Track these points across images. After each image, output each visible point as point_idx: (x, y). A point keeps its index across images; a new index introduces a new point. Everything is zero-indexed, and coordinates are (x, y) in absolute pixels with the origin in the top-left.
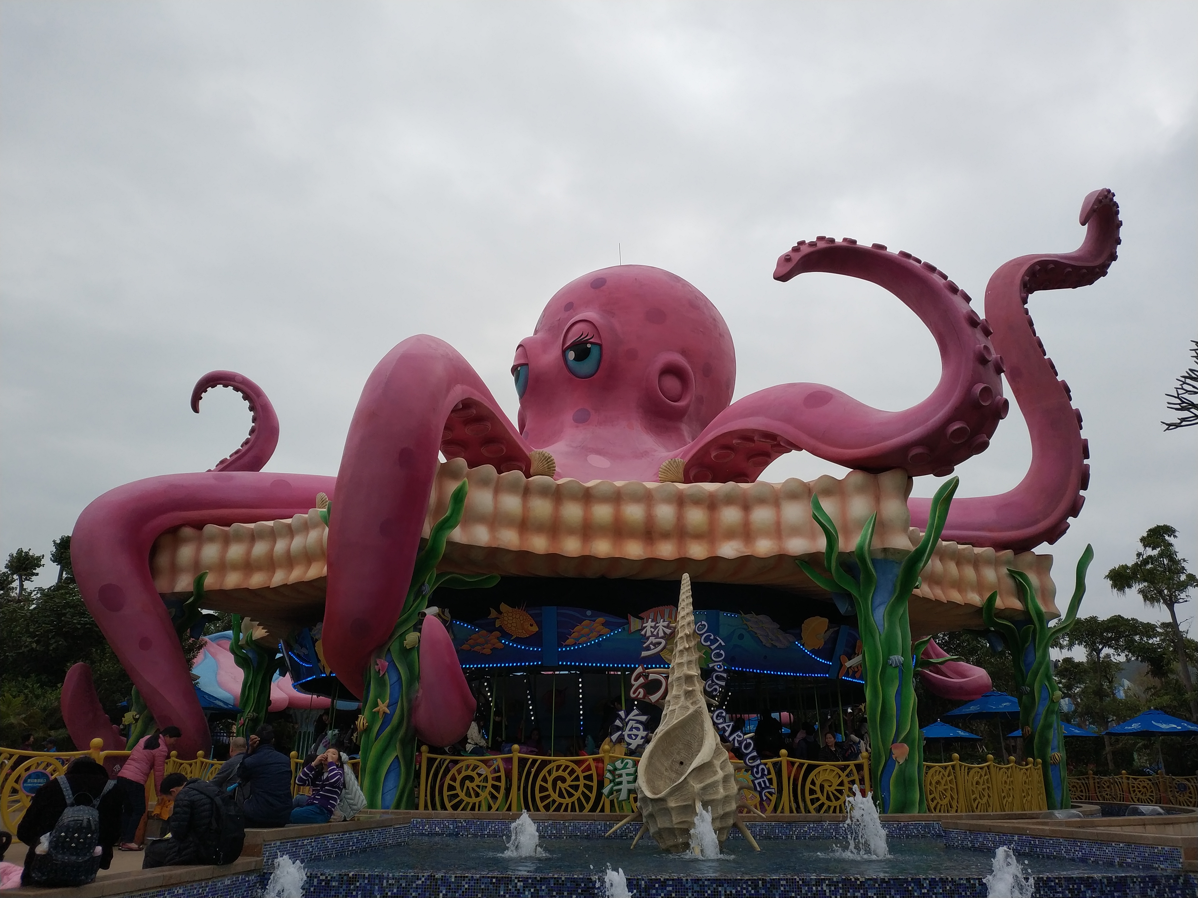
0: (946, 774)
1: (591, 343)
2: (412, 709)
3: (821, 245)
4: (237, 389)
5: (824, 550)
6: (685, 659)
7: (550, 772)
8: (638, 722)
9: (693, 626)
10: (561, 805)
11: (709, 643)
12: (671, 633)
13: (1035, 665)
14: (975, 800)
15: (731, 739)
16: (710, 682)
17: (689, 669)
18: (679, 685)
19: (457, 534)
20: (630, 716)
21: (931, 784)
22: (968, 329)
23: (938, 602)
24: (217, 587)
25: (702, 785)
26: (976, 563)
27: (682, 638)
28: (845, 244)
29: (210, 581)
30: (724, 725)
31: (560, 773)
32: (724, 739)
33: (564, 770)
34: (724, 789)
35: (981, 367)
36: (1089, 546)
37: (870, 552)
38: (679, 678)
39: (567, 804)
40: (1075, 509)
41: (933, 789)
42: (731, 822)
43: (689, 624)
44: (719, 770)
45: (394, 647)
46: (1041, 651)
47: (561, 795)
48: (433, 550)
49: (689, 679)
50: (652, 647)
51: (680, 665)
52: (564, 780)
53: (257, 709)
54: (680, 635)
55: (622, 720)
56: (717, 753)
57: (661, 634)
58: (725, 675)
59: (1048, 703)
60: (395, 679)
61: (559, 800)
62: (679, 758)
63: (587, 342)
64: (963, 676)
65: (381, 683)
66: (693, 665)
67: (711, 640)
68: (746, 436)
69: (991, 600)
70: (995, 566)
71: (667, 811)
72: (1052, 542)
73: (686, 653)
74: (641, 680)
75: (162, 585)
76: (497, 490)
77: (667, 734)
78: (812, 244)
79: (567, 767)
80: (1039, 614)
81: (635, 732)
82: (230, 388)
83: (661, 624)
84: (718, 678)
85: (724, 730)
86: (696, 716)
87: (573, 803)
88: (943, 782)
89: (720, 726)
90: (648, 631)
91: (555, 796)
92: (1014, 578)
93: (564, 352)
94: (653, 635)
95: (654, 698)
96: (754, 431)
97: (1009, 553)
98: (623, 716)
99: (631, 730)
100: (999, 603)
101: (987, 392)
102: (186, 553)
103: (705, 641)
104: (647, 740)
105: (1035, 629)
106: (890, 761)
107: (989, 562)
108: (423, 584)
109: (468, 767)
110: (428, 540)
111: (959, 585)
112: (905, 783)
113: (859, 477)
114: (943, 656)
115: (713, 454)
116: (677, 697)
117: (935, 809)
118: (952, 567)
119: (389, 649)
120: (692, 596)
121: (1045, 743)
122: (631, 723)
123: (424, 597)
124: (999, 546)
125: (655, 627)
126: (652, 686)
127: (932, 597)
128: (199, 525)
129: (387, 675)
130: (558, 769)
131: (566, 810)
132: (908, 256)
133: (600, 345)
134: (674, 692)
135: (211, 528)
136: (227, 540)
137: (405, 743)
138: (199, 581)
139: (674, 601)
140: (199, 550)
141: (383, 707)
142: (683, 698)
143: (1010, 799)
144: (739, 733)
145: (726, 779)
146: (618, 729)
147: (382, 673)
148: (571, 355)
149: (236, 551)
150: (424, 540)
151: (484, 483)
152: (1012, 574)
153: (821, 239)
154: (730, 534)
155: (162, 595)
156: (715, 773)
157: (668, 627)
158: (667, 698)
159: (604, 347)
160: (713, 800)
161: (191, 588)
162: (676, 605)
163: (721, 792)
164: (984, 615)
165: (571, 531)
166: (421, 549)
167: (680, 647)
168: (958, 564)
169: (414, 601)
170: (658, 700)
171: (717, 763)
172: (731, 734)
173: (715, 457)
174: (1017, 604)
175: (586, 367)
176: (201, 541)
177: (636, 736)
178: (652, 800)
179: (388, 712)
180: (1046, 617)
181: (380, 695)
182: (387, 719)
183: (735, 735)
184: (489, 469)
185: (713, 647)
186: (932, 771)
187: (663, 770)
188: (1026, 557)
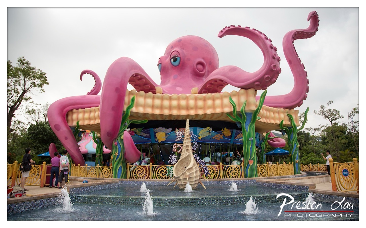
0: (265, 167)
1: (178, 57)
2: (125, 154)
3: (231, 27)
4: (91, 74)
5: (233, 111)
6: (187, 141)
7: (160, 169)
8: (175, 157)
9: (189, 132)
10: (163, 177)
11: (193, 137)
12: (183, 135)
13: (293, 138)
14: (272, 173)
15: (198, 161)
16: (193, 147)
17: (188, 144)
18: (185, 148)
19: (134, 109)
20: (173, 156)
21: (260, 170)
22: (270, 49)
23: (268, 123)
24: (82, 124)
25: (189, 173)
26: (279, 113)
27: (186, 136)
28: (238, 27)
29: (81, 123)
30: (197, 158)
31: (162, 169)
32: (197, 161)
33: (163, 169)
34: (196, 174)
35: (273, 60)
36: (308, 107)
37: (245, 111)
38: (185, 146)
39: (164, 177)
40: (305, 98)
41: (261, 171)
42: (198, 182)
43: (188, 132)
44: (194, 169)
45: (119, 139)
46: (295, 135)
47: (163, 175)
48: (127, 114)
49: (187, 146)
50: (178, 138)
51: (185, 143)
52: (163, 171)
53: (100, 153)
54: (185, 135)
55: (171, 157)
56: (194, 165)
57: (181, 135)
58: (197, 145)
59: (296, 148)
60: (119, 147)
61: (162, 176)
62: (185, 166)
63: (176, 57)
64: (279, 141)
65: (116, 148)
66: (189, 143)
67: (194, 136)
68: (215, 80)
69: (282, 122)
70: (284, 113)
71: (180, 180)
72: (299, 106)
73: (187, 140)
74: (176, 147)
75: (70, 124)
76: (145, 98)
77: (181, 160)
78: (229, 27)
79: (164, 168)
80: (295, 125)
81: (174, 160)
82: (89, 74)
83: (181, 132)
84: (196, 146)
85: (197, 159)
86: (189, 156)
87: (166, 177)
88: (263, 169)
89: (196, 158)
90: (177, 134)
91: (161, 175)
92: (289, 116)
93: (170, 60)
94: (179, 135)
95: (179, 151)
96: (217, 79)
97: (287, 110)
98: (171, 156)
99: (173, 159)
100: (284, 123)
101: (275, 66)
102: (75, 116)
103: (192, 136)
104: (177, 162)
105: (293, 129)
106: (248, 165)
107: (282, 112)
108: (126, 123)
109: (139, 168)
110: (125, 111)
111: (274, 118)
112: (252, 170)
113: (243, 91)
114: (274, 136)
115: (208, 86)
116: (184, 151)
117: (261, 176)
118: (272, 114)
119: (118, 139)
120: (189, 125)
121: (294, 158)
122: (173, 158)
123: (126, 126)
124: (286, 108)
125: (179, 133)
126: (178, 148)
127: (266, 122)
128: (77, 109)
129: (117, 146)
130: (162, 168)
131: (164, 179)
132: (255, 30)
133: (180, 57)
134: (183, 150)
135: (80, 110)
136: (84, 112)
137: (122, 162)
138: (78, 123)
139: (184, 127)
140: (78, 115)
141: (117, 154)
142: (186, 151)
143: (283, 173)
144: (201, 160)
145: (196, 172)
146: (170, 159)
147: (116, 145)
148: (172, 60)
149: (87, 115)
150: (124, 111)
151: (141, 96)
152: (288, 115)
153: (231, 26)
154: (209, 108)
155: (70, 126)
156: (193, 170)
157: (182, 133)
158: (182, 151)
159: (181, 58)
160: (193, 177)
161: (76, 125)
162: (185, 127)
163: (195, 175)
164: (280, 126)
165: (166, 108)
166: (123, 114)
167: (185, 138)
168: (274, 113)
169: (124, 127)
170: (180, 152)
171: (194, 168)
172: (199, 160)
173: (209, 86)
174: (289, 123)
175: (176, 63)
176: (78, 113)
177: (174, 161)
178: (176, 177)
179: (118, 155)
180: (296, 126)
181: (116, 151)
182: (118, 157)
183: (200, 160)
184: (142, 92)
185: (194, 138)
186: (261, 167)
187: (180, 169)
188: (292, 111)
